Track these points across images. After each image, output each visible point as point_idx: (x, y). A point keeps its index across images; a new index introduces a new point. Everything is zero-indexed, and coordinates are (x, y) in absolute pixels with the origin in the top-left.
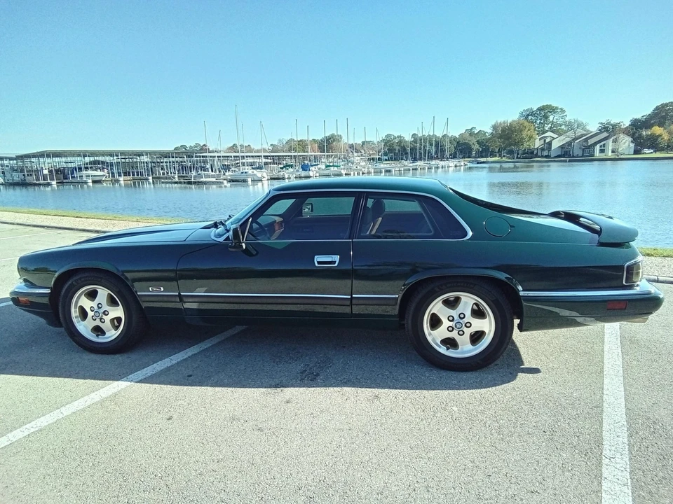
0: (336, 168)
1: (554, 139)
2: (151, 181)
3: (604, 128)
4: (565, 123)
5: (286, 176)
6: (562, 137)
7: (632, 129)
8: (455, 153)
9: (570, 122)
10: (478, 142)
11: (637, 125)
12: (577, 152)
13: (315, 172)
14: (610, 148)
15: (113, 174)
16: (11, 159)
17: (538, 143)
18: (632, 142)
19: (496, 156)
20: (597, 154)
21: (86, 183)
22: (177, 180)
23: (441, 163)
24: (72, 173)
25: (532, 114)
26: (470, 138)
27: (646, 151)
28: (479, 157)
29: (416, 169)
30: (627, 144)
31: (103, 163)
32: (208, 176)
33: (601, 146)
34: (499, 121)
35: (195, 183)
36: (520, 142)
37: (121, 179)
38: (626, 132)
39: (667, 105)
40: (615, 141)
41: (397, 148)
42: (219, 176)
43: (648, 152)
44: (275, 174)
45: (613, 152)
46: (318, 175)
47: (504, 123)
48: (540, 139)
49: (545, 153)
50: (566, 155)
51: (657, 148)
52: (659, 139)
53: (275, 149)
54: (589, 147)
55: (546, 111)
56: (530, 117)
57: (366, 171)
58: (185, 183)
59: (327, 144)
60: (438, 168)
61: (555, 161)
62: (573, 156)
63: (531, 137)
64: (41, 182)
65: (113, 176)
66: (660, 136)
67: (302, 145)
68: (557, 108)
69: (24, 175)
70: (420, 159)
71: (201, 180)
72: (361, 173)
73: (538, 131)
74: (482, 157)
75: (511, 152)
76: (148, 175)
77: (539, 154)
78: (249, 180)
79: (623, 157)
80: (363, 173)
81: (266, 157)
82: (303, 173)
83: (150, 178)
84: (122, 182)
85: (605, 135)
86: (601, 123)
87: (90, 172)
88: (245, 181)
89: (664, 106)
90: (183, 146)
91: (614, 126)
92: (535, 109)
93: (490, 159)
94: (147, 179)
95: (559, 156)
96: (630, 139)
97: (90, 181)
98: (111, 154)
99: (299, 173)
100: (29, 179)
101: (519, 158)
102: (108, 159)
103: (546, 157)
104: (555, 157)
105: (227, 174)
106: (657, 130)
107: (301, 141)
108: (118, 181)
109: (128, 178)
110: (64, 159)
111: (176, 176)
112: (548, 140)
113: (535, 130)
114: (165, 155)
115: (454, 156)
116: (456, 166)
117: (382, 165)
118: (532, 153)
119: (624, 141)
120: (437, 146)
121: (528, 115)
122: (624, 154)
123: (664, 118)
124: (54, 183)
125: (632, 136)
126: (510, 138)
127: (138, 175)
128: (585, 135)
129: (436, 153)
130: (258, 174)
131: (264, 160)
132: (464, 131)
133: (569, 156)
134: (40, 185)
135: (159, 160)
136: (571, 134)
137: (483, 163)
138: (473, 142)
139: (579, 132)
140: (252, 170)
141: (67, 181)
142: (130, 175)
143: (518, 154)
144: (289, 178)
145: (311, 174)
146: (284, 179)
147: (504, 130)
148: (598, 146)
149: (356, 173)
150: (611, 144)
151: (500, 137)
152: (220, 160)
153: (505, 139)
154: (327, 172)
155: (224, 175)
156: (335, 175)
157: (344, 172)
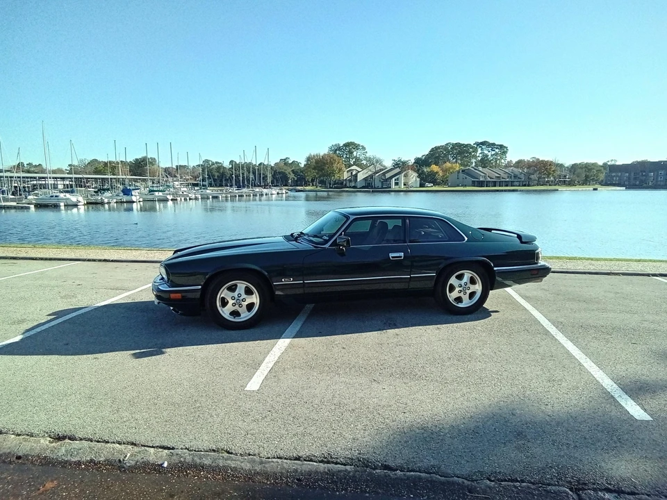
0: (161, 194)
1: (359, 172)
3: (397, 164)
4: (366, 159)
5: (106, 201)
6: (365, 171)
7: (417, 166)
8: (273, 181)
9: (370, 158)
10: (293, 171)
11: (420, 163)
12: (378, 184)
13: (138, 197)
14: (403, 182)
17: (346, 176)
18: (418, 177)
19: (309, 185)
20: (394, 187)
23: (265, 191)
25: (339, 148)
26: (285, 168)
27: (428, 184)
28: (295, 186)
29: (242, 196)
30: (414, 178)
32: (7, 200)
33: (396, 180)
34: (312, 154)
36: (333, 173)
38: (412, 168)
39: (439, 148)
40: (406, 176)
41: (216, 174)
42: (20, 200)
43: (429, 186)
44: (91, 198)
45: (404, 185)
46: (141, 200)
47: (317, 155)
48: (348, 172)
49: (353, 184)
50: (369, 186)
51: (435, 183)
52: (437, 175)
53: (74, 169)
54: (386, 180)
55: (351, 147)
56: (338, 152)
57: (193, 197)
59: (139, 167)
60: (262, 195)
61: (360, 191)
62: (375, 188)
63: (340, 170)
66: (437, 173)
67: (111, 167)
68: (359, 145)
70: (244, 187)
72: (188, 198)
73: (345, 165)
74: (298, 186)
75: (323, 182)
77: (348, 185)
78: (62, 204)
79: (412, 189)
80: (190, 199)
81: (68, 179)
82: (125, 198)
85: (398, 170)
86: (394, 160)
88: (56, 206)
89: (437, 148)
91: (404, 163)
92: (341, 145)
93: (305, 188)
95: (363, 187)
96: (417, 175)
99: (120, 198)
101: (332, 188)
104: (361, 188)
105: (29, 197)
106: (435, 168)
107: (108, 162)
112: (354, 173)
113: (343, 163)
115: (275, 185)
116: (278, 194)
117: (208, 191)
118: (342, 183)
119: (412, 176)
120: (255, 173)
121: (336, 150)
122: (413, 187)
123: (438, 158)
125: (417, 171)
126: (323, 169)
128: (383, 170)
130: (73, 199)
132: (278, 161)
133: (372, 187)
136: (372, 169)
137: (300, 191)
138: (288, 171)
139: (378, 167)
140: (65, 194)
143: (330, 184)
144: (109, 203)
145: (134, 199)
146: (102, 203)
147: (317, 162)
148: (393, 179)
149: (183, 198)
150: (403, 178)
151: (314, 169)
152: (11, 181)
153: (318, 170)
154: (150, 197)
155: (26, 198)
156: (160, 200)
157: (170, 197)
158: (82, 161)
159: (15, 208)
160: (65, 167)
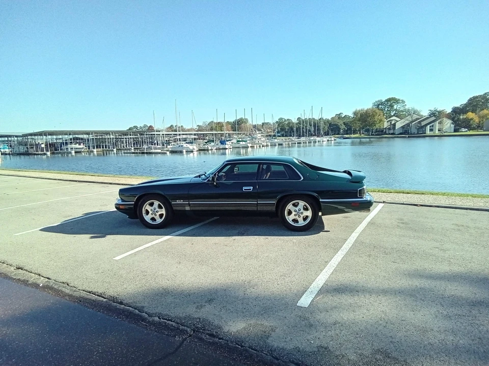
0: (244, 143)
1: (398, 121)
2: (115, 151)
3: (433, 114)
4: (405, 110)
5: (210, 148)
6: (403, 120)
7: (453, 114)
8: (328, 131)
9: (408, 110)
10: (344, 123)
11: (457, 111)
12: (414, 130)
13: (229, 145)
14: (437, 128)
15: (89, 147)
16: (16, 136)
17: (386, 125)
18: (452, 123)
19: (357, 133)
20: (428, 132)
21: (71, 153)
22: (133, 151)
23: (318, 139)
24: (61, 146)
25: (382, 103)
26: (338, 121)
27: (463, 130)
28: (345, 134)
29: (300, 143)
30: (449, 125)
31: (82, 139)
32: (155, 149)
33: (430, 127)
34: (358, 109)
35: (147, 153)
36: (374, 124)
37: (95, 150)
38: (449, 116)
39: (477, 97)
40: (440, 123)
41: (287, 128)
42: (162, 148)
43: (464, 131)
44: (202, 147)
45: (439, 131)
46: (231, 147)
47: (362, 110)
48: (388, 122)
49: (391, 132)
50: (406, 133)
51: (469, 128)
52: (471, 122)
53: (200, 128)
54: (422, 127)
55: (392, 101)
56: (380, 106)
57: (265, 144)
58: (140, 153)
59: (238, 125)
60: (315, 142)
61: (398, 137)
62: (411, 134)
63: (381, 121)
64: (40, 153)
65: (89, 148)
66: (472, 119)
67: (220, 126)
68: (399, 100)
69: (27, 148)
70: (303, 136)
71: (151, 151)
72: (261, 146)
73: (386, 116)
74: (347, 134)
75: (368, 131)
76: (114, 148)
77: (387, 132)
78: (184, 151)
79: (446, 134)
80: (263, 146)
81: (195, 134)
82: (222, 146)
83: (115, 150)
84: (95, 153)
85: (433, 118)
86: (431, 110)
87: (73, 146)
88: (181, 152)
89: (475, 98)
90: (136, 127)
91: (440, 112)
92: (384, 101)
93: (353, 136)
94: (113, 151)
95: (401, 134)
96: (451, 121)
97: (73, 152)
98: (88, 133)
99: (218, 146)
100: (31, 151)
101: (373, 135)
102: (85, 136)
103: (392, 134)
104: (398, 134)
105: (168, 147)
106: (470, 115)
107: (219, 123)
108: (92, 152)
109: (100, 149)
110: (55, 137)
111: (133, 148)
112: (393, 122)
113: (384, 115)
114: (125, 133)
115: (327, 134)
116: (328, 141)
117: (276, 140)
118: (382, 131)
119: (446, 123)
120: (315, 126)
121: (379, 105)
122: (446, 132)
123: (476, 106)
124: (49, 153)
125: (453, 119)
126: (366, 121)
127: (106, 147)
128: (419, 119)
129: (314, 131)
130: (190, 147)
131: (193, 137)
132: (334, 116)
133: (408, 134)
134: (38, 154)
135: (120, 137)
136: (409, 119)
137: (348, 138)
138: (340, 123)
139: (415, 117)
140: (187, 144)
141: (57, 152)
142: (100, 148)
143: (372, 132)
144: (212, 150)
145: (227, 147)
146: (208, 150)
147: (362, 115)
148: (428, 126)
149: (258, 146)
150: (437, 125)
151: (359, 120)
152: (163, 137)
153: (363, 122)
154: (237, 145)
155: (167, 147)
156: (243, 147)
157: (249, 145)
158: (204, 122)
159: (159, 153)
160: (195, 127)
